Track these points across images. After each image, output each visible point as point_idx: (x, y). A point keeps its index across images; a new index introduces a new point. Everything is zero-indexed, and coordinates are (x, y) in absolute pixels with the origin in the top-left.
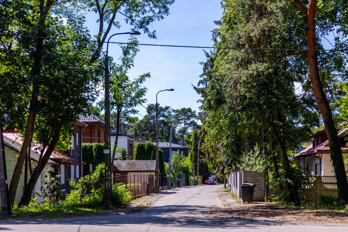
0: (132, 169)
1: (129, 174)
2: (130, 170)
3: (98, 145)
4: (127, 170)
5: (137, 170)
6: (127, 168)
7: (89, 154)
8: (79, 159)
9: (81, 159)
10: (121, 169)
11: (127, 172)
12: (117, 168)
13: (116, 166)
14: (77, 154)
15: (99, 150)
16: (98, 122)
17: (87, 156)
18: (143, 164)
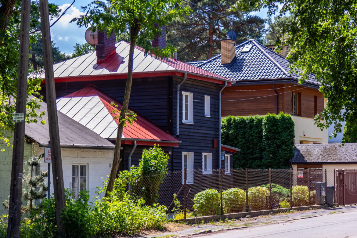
0: (329, 158)
1: (324, 167)
2: (325, 161)
3: (270, 117)
4: (320, 161)
5: (337, 161)
6: (321, 157)
7: (257, 133)
8: (213, 141)
9: (219, 141)
10: (311, 158)
11: (320, 164)
12: (304, 158)
13: (303, 154)
14: (209, 132)
15: (272, 126)
16: (287, 79)
17: (253, 136)
18: (350, 151)
